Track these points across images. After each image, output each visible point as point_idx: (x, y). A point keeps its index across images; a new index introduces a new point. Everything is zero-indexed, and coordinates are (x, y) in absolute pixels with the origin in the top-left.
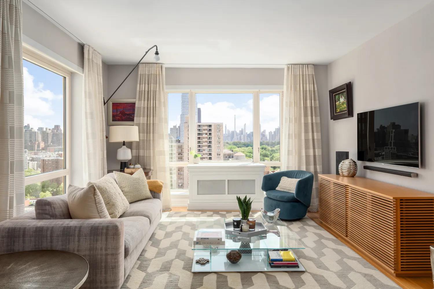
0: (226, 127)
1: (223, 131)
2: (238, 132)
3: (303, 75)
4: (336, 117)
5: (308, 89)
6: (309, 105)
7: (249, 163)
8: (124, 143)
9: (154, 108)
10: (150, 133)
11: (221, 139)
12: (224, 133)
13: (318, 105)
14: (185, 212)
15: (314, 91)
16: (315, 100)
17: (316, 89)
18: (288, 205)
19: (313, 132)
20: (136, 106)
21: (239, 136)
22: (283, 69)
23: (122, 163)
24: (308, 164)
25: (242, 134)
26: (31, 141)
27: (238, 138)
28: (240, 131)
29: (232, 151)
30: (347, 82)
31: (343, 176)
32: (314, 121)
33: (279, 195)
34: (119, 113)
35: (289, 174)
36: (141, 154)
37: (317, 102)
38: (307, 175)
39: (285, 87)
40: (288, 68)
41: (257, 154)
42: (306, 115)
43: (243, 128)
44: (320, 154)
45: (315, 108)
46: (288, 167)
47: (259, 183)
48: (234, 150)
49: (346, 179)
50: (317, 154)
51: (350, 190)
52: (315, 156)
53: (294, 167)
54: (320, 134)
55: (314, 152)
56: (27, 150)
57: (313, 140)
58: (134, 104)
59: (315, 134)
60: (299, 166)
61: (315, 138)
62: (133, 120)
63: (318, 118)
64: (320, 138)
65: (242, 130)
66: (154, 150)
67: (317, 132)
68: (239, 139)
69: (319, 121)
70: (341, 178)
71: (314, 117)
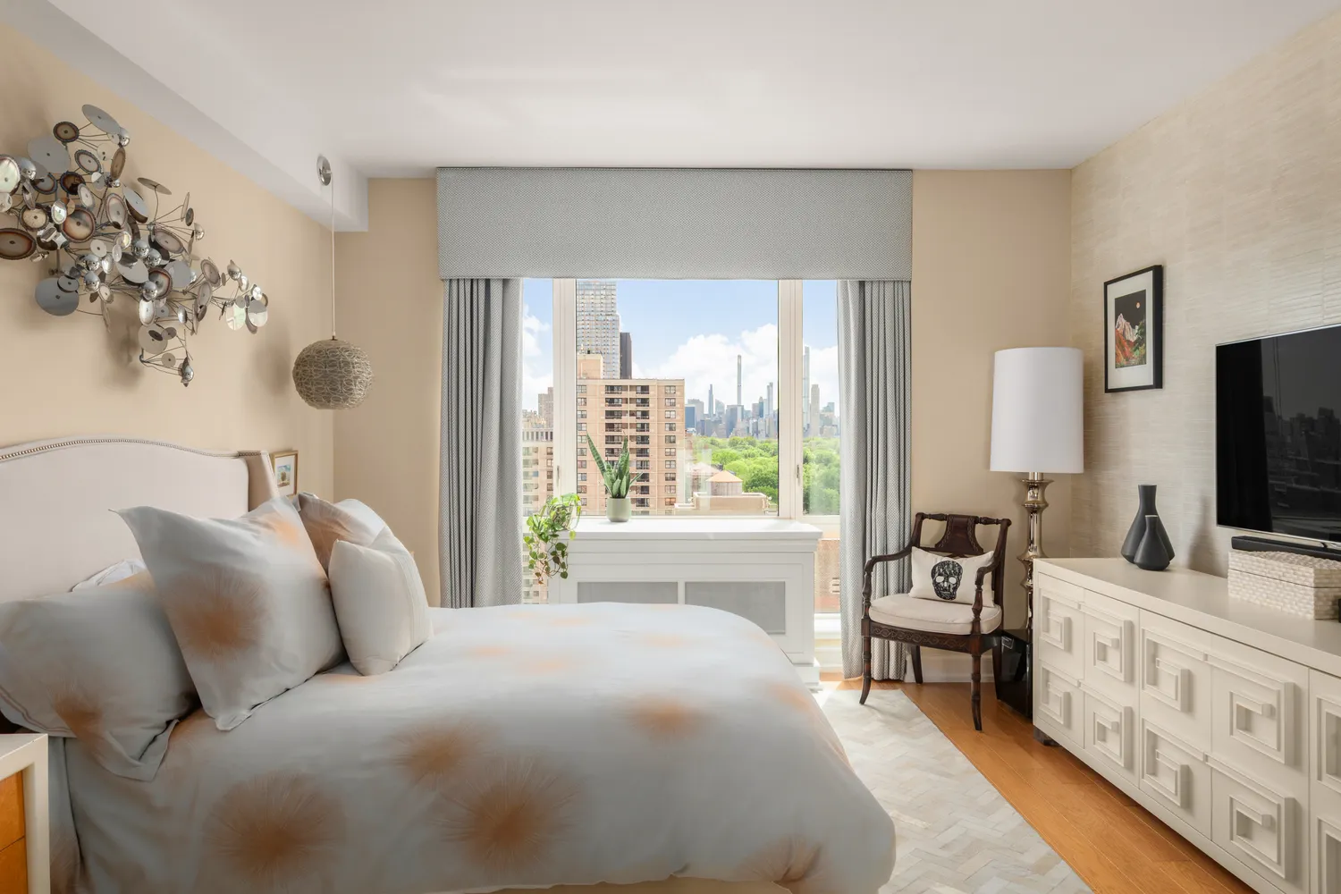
2: (748, 407)
11: (677, 430)
21: (751, 421)
25: (761, 414)
27: (748, 428)
28: (754, 405)
43: (765, 397)
65: (761, 404)
68: (751, 431)
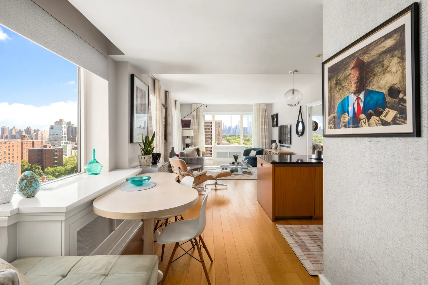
0: (224, 123)
1: (221, 127)
2: (233, 127)
3: (261, 108)
4: (273, 126)
5: (263, 114)
6: (263, 121)
7: (237, 145)
8: (188, 137)
9: (199, 122)
10: (197, 132)
11: (220, 133)
12: (223, 128)
13: (267, 121)
14: (212, 164)
15: (266, 115)
16: (266, 119)
17: (266, 114)
18: (252, 160)
19: (265, 132)
20: (192, 121)
21: (234, 130)
22: (253, 105)
23: (187, 145)
24: (262, 145)
25: (237, 129)
26: (72, 134)
28: (235, 126)
29: (229, 142)
30: (276, 113)
31: (273, 149)
32: (265, 128)
33: (250, 157)
34: (184, 124)
35: (254, 149)
36: (193, 141)
37: (267, 120)
38: (262, 149)
39: (253, 112)
40: (255, 105)
41: (242, 141)
42: (262, 125)
43: (238, 124)
44: (268, 141)
45: (266, 122)
46: (254, 147)
47: (242, 153)
48: (230, 141)
49: (274, 150)
50: (266, 141)
51: (271, 153)
52: (265, 142)
53: (256, 147)
54: (268, 133)
55: (265, 140)
56: (70, 141)
57: (265, 135)
58: (190, 120)
59: (266, 133)
60: (259, 145)
61: (266, 134)
62: (190, 127)
63: (267, 126)
64: (268, 134)
65: (237, 126)
66: (199, 139)
67: (267, 132)
68: (234, 133)
69: (268, 128)
70: (272, 150)
71: (265, 126)
